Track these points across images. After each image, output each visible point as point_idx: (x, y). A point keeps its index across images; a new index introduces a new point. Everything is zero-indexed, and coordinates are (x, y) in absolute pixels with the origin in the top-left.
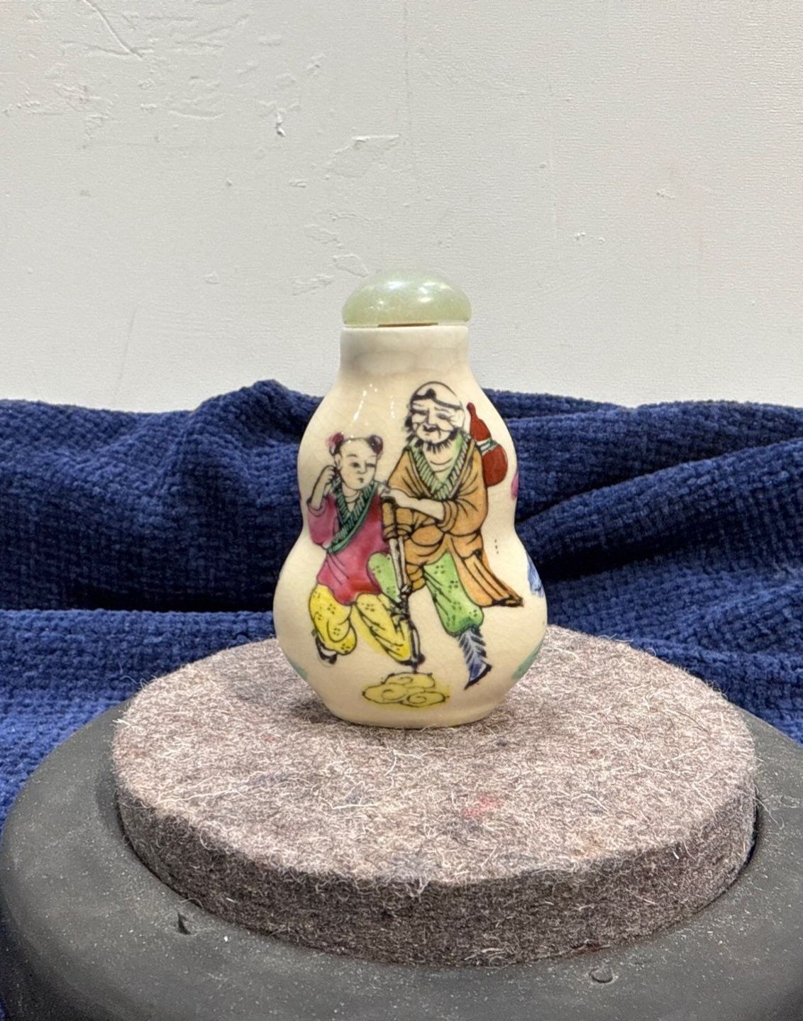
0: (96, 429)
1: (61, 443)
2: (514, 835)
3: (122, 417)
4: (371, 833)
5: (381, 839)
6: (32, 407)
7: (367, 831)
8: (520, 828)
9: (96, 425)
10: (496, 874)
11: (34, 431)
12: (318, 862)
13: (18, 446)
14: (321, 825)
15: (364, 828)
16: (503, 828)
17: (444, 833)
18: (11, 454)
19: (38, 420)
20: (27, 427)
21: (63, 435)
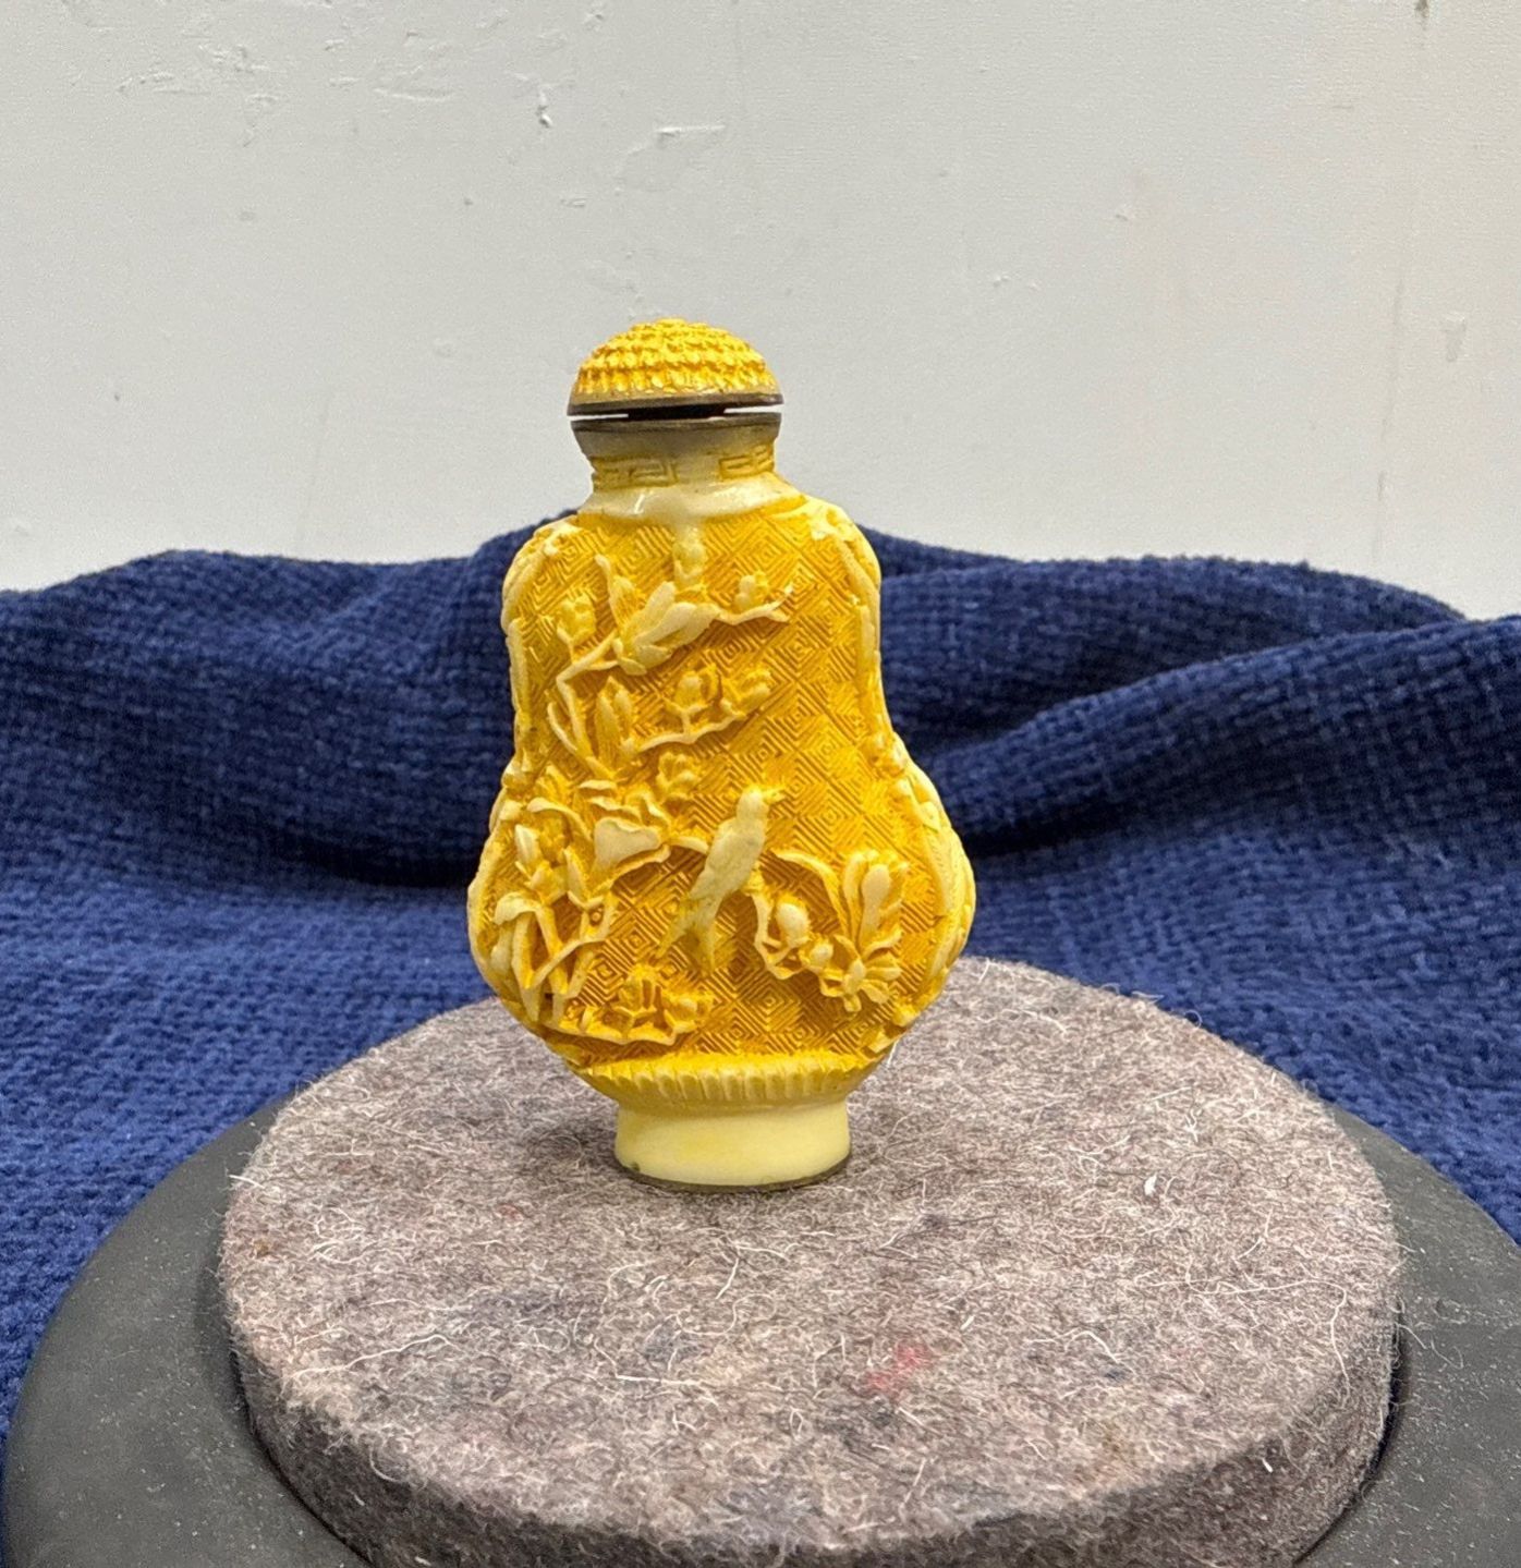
0: (315, 590)
1: (265, 613)
2: (960, 1435)
3: (355, 573)
4: (689, 1431)
5: (709, 1446)
6: (214, 561)
7: (681, 1427)
8: (971, 1416)
9: (315, 584)
10: (925, 1526)
11: (224, 597)
12: (586, 1502)
13: (200, 620)
14: (594, 1417)
15: (674, 1421)
16: (939, 1418)
17: (826, 1430)
18: (191, 632)
19: (229, 579)
20: (212, 591)
21: (268, 602)
